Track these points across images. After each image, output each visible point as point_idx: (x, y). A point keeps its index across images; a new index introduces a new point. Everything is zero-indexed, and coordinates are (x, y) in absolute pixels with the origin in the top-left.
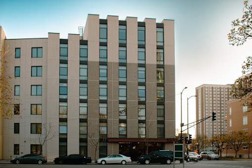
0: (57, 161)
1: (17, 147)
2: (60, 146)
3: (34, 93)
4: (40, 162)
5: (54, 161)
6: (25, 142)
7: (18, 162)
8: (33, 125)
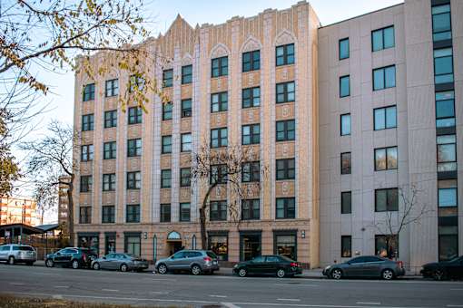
0: (429, 272)
1: (346, 241)
2: (439, 236)
3: (380, 124)
4: (387, 275)
5: (421, 272)
6: (363, 230)
7: (337, 274)
8: (379, 193)
